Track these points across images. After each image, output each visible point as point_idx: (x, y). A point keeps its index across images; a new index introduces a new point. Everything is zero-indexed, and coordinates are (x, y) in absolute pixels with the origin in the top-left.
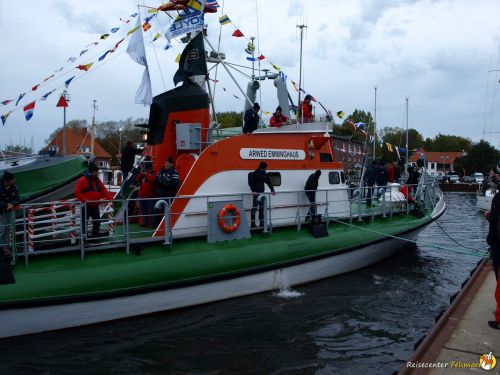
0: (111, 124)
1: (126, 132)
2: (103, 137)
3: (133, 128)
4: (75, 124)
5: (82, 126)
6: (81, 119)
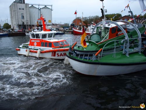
0: (86, 18)
1: (89, 19)
2: (84, 21)
3: (90, 18)
4: (78, 18)
5: (80, 18)
6: (79, 17)
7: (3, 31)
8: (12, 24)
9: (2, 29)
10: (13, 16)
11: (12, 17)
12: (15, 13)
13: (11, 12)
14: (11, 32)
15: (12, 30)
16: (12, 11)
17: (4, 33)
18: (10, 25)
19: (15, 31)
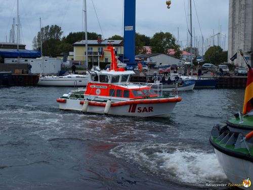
7: (204, 69)
8: (233, 48)
9: (201, 64)
10: (237, 22)
11: (233, 28)
12: (246, 14)
13: (234, 11)
14: (227, 74)
15: (231, 67)
16: (237, 7)
17: (205, 75)
18: (226, 53)
19: (240, 72)
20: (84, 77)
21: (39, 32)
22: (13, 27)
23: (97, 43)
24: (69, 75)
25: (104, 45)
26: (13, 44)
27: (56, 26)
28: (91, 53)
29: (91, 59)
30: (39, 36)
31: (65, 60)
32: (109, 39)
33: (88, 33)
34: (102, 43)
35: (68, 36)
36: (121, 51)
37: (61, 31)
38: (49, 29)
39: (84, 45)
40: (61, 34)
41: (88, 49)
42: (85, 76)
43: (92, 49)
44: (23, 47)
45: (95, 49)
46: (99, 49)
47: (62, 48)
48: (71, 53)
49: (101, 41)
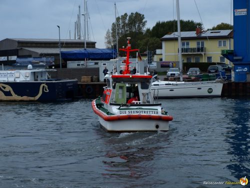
20: (177, 85)
21: (113, 24)
22: (79, 17)
23: (195, 36)
24: (156, 83)
25: (205, 38)
26: (79, 41)
27: (137, 13)
28: (187, 50)
29: (188, 59)
30: (113, 29)
31: (150, 61)
32: (214, 29)
33: (182, 22)
34: (203, 35)
35: (154, 28)
36: (229, 46)
37: (144, 21)
38: (128, 18)
39: (176, 39)
40: (144, 24)
41: (183, 44)
42: (178, 83)
43: (188, 44)
44: (92, 45)
45: (193, 45)
46: (198, 44)
47: (146, 44)
48: (158, 51)
49: (201, 32)
